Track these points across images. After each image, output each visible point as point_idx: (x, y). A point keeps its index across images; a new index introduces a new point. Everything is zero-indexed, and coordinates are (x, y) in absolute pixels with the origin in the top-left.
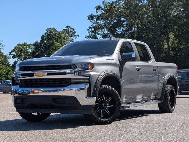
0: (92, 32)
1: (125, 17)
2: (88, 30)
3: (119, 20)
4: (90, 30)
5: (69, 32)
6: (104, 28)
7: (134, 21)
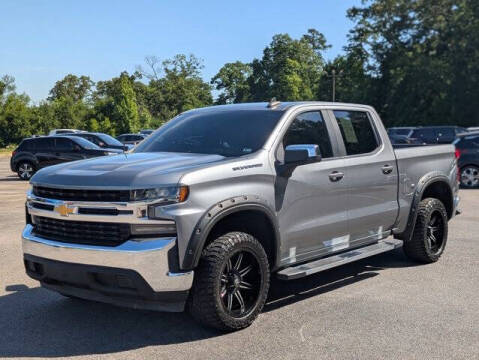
0: (356, 39)
1: (416, 11)
2: (348, 36)
3: (405, 18)
4: (352, 35)
5: (315, 40)
6: (375, 32)
7: (434, 17)
